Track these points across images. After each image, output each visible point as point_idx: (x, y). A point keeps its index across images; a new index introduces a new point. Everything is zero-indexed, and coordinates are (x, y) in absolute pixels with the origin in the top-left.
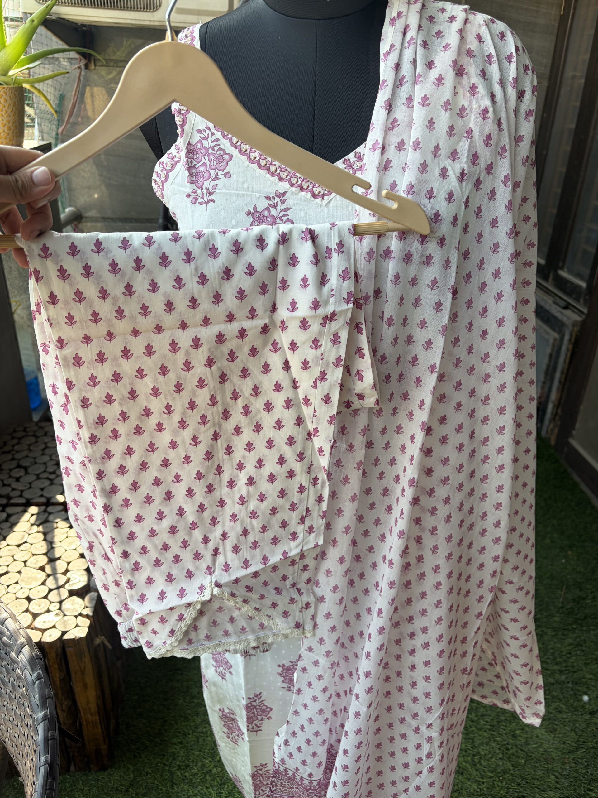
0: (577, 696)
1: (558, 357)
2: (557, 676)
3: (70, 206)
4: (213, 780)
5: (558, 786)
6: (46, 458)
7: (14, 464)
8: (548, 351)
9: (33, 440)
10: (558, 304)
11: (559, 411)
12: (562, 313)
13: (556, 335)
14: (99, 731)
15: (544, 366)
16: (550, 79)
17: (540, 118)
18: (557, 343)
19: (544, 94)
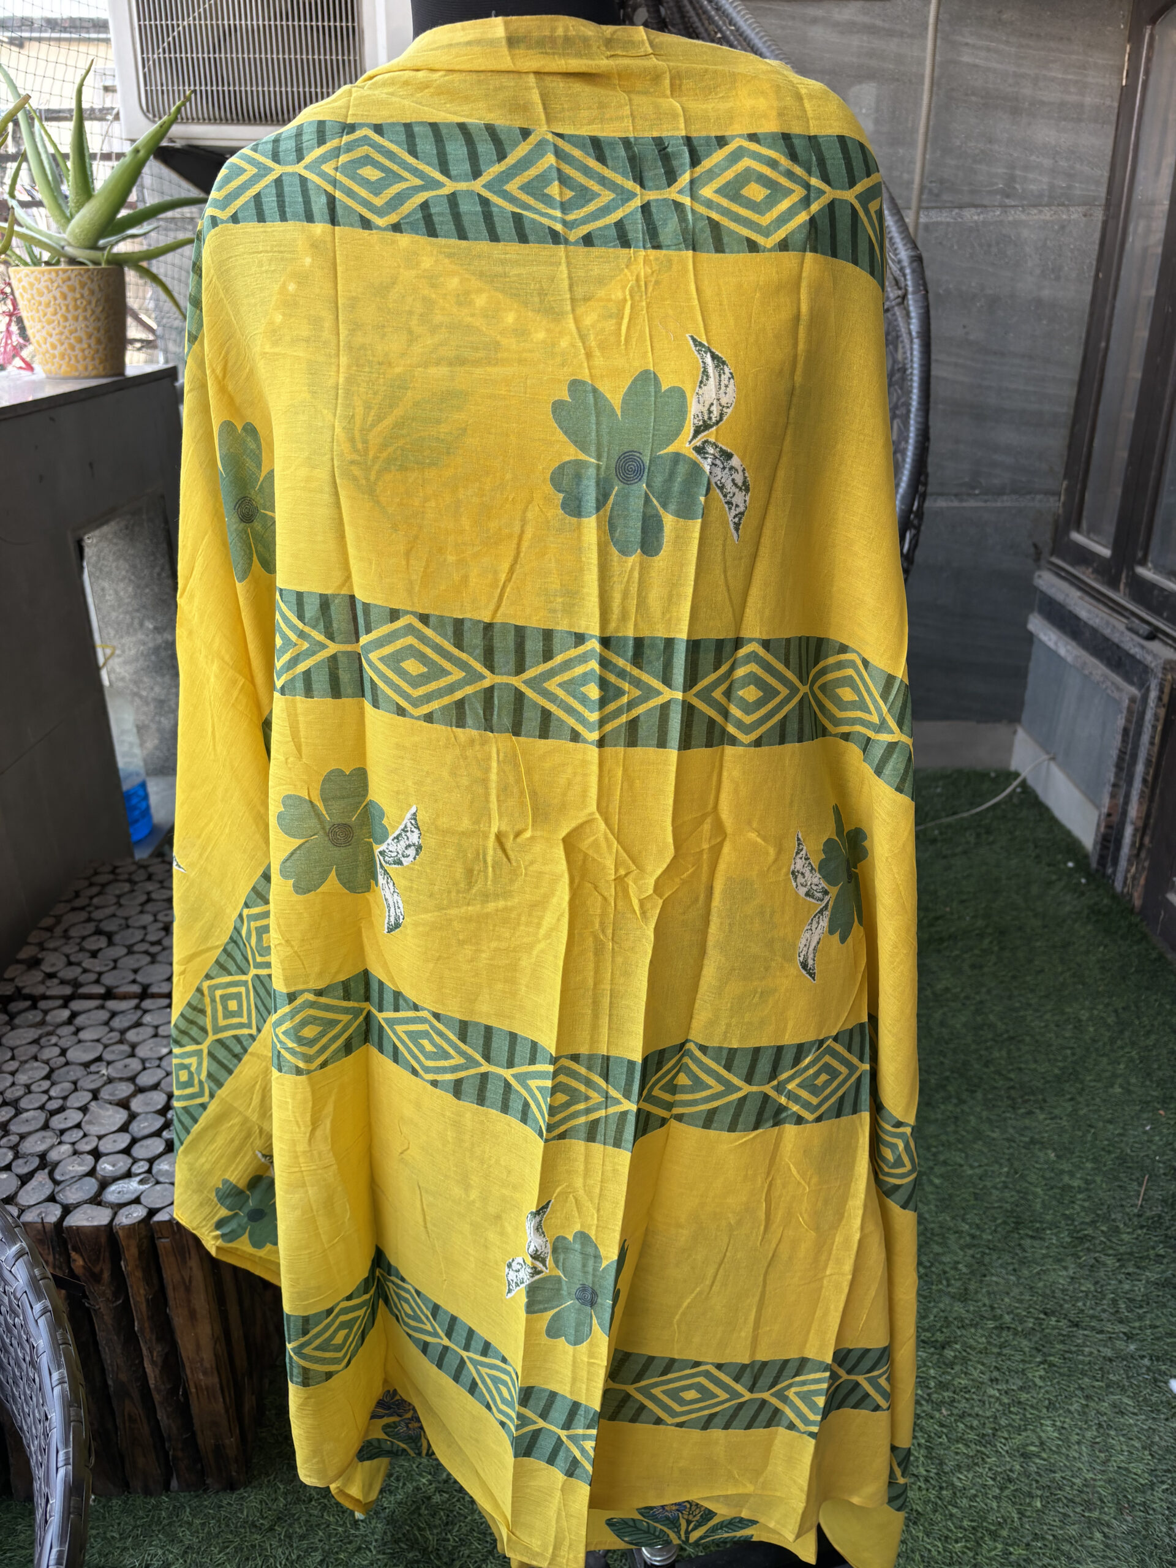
0: (1159, 1382)
1: (1139, 733)
7: (91, 927)
8: (1121, 722)
9: (127, 887)
10: (1137, 633)
11: (1147, 840)
12: (1143, 647)
13: (1134, 690)
14: (219, 1407)
15: (1114, 753)
16: (1108, 205)
17: (1091, 281)
18: (1136, 707)
19: (1097, 236)
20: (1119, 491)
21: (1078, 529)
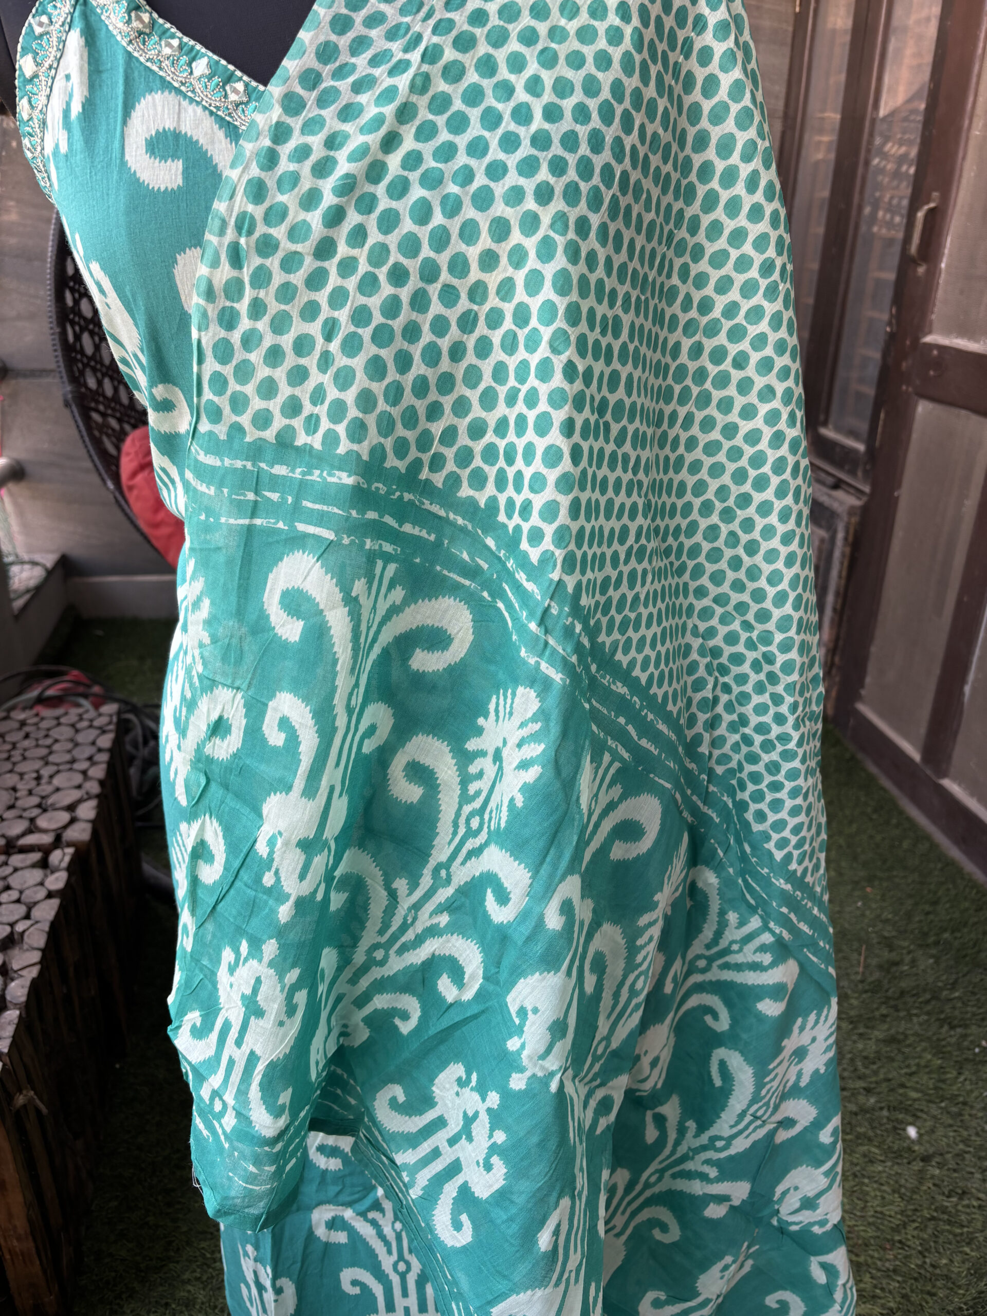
0: (898, 1130)
2: (862, 1099)
10: (823, 484)
11: (837, 659)
13: (822, 533)
18: (826, 547)
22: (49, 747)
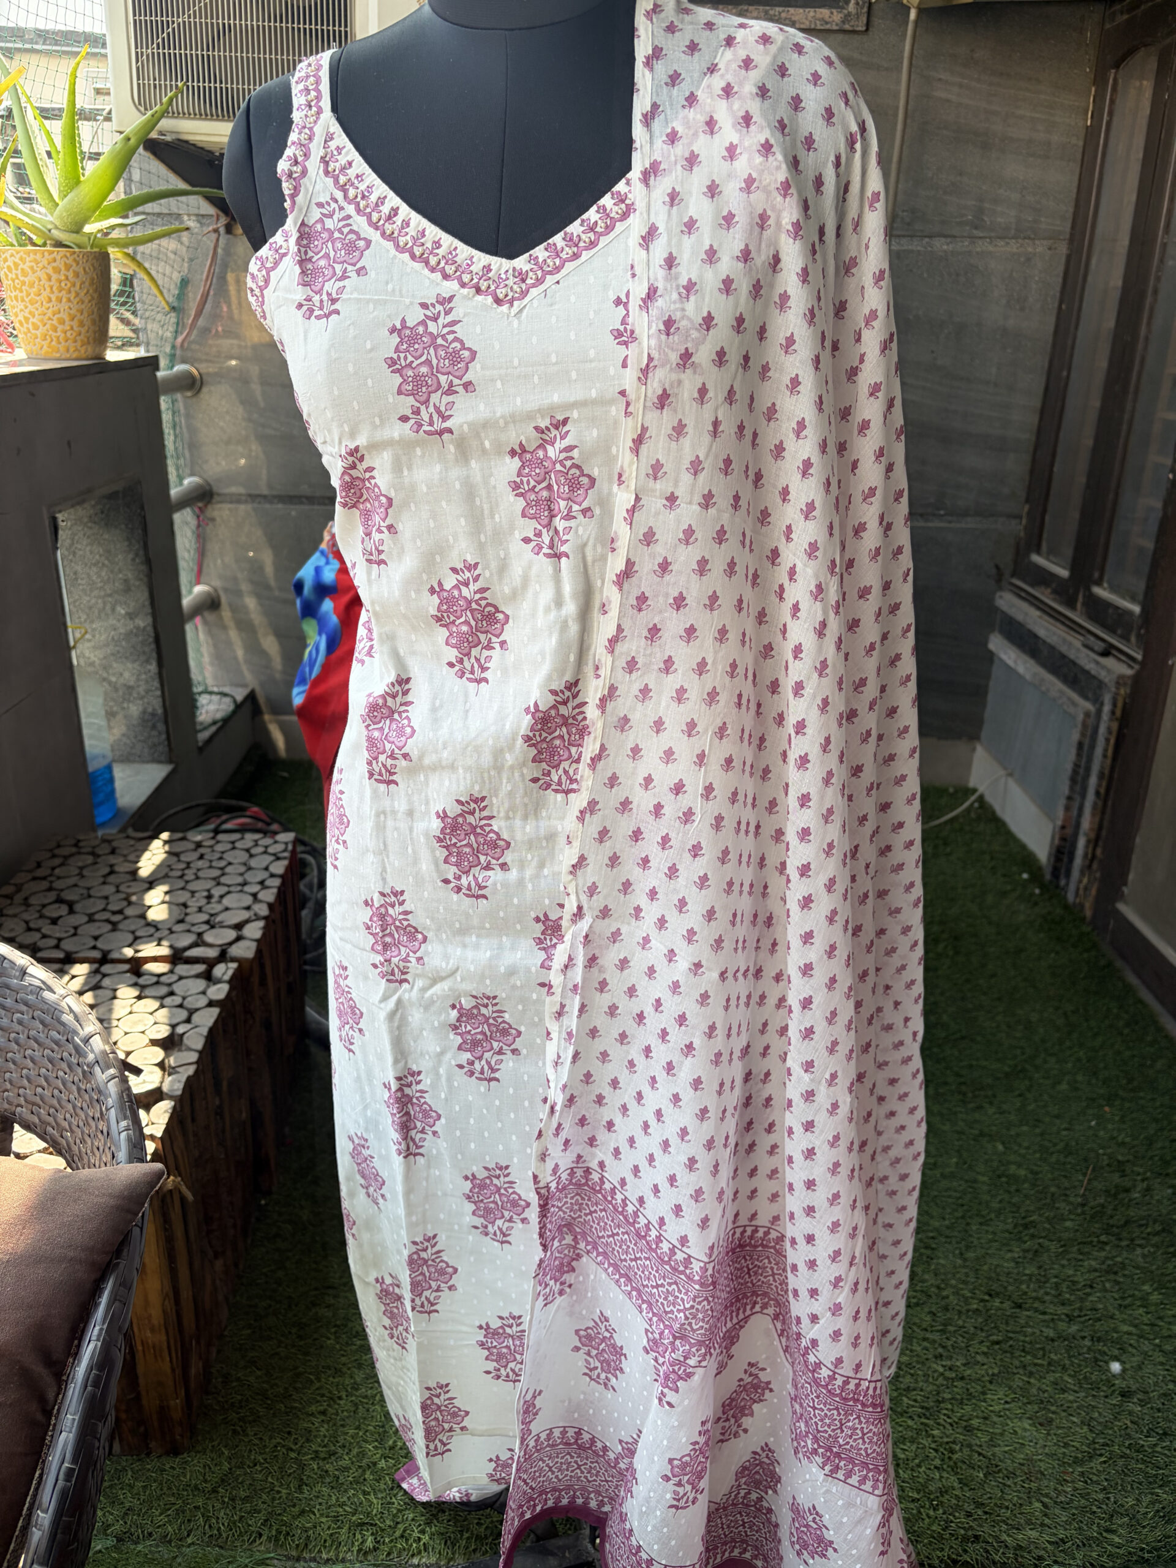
0: (1099, 1362)
1: (1092, 747)
2: (1062, 1326)
3: (192, 474)
4: (378, 1481)
5: (1047, 1521)
6: (109, 890)
7: (52, 896)
8: (1076, 736)
9: (90, 859)
10: (1092, 649)
11: (1099, 851)
12: (1097, 663)
13: (1089, 706)
14: (166, 1367)
15: (1069, 767)
16: (1071, 240)
17: (1055, 312)
18: (1091, 721)
19: (1061, 269)
20: (1076, 515)
21: (1039, 553)
22: (222, 869)
